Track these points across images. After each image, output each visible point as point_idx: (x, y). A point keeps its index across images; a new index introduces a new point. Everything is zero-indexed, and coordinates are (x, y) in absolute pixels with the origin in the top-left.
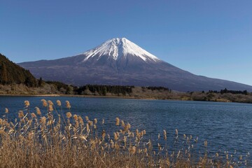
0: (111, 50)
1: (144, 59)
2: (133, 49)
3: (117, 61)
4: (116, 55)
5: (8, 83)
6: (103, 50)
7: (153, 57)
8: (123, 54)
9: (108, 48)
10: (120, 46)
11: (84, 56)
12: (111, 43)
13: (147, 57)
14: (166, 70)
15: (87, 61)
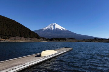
0: (51, 27)
1: (62, 30)
2: (58, 26)
3: (53, 31)
4: (53, 29)
5: (32, 38)
6: (49, 27)
7: (64, 29)
8: (55, 28)
9: (50, 27)
10: (54, 26)
11: (43, 29)
12: (51, 25)
13: (63, 29)
14: (69, 33)
15: (44, 31)
